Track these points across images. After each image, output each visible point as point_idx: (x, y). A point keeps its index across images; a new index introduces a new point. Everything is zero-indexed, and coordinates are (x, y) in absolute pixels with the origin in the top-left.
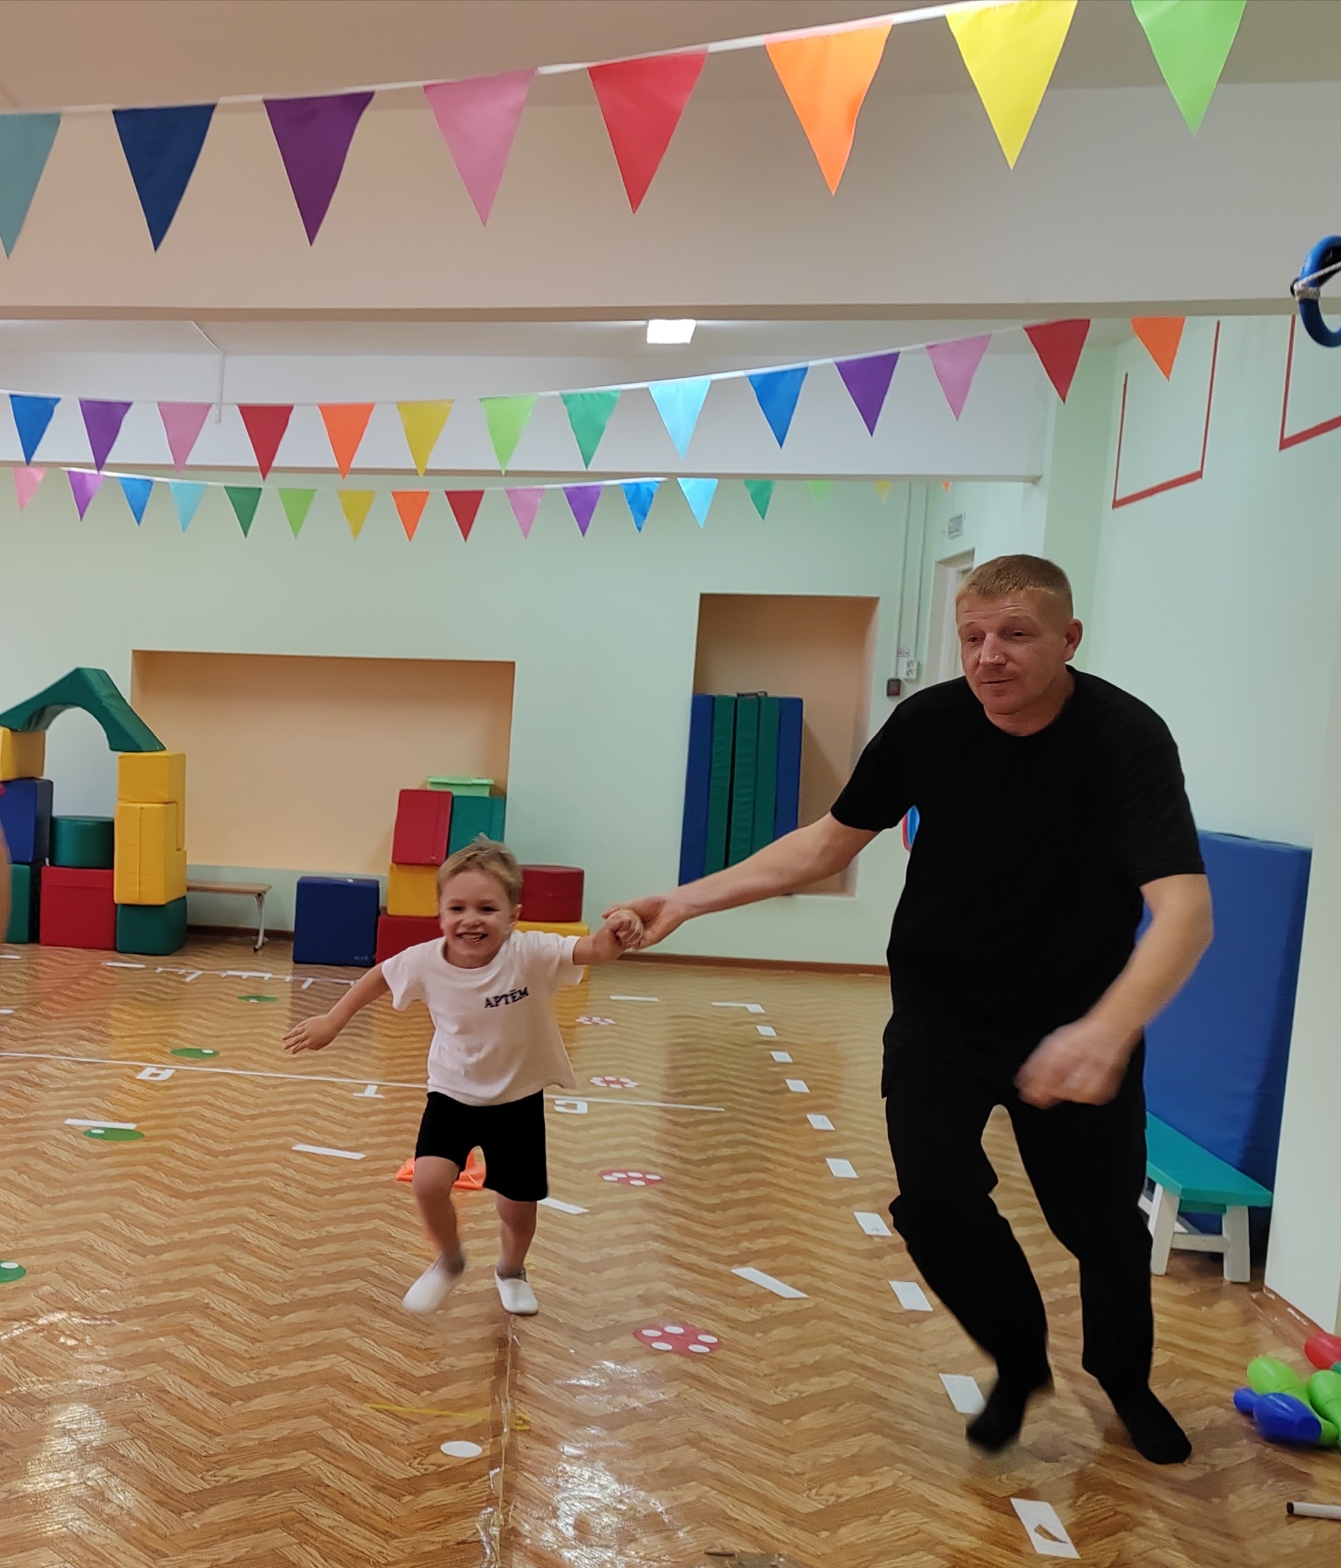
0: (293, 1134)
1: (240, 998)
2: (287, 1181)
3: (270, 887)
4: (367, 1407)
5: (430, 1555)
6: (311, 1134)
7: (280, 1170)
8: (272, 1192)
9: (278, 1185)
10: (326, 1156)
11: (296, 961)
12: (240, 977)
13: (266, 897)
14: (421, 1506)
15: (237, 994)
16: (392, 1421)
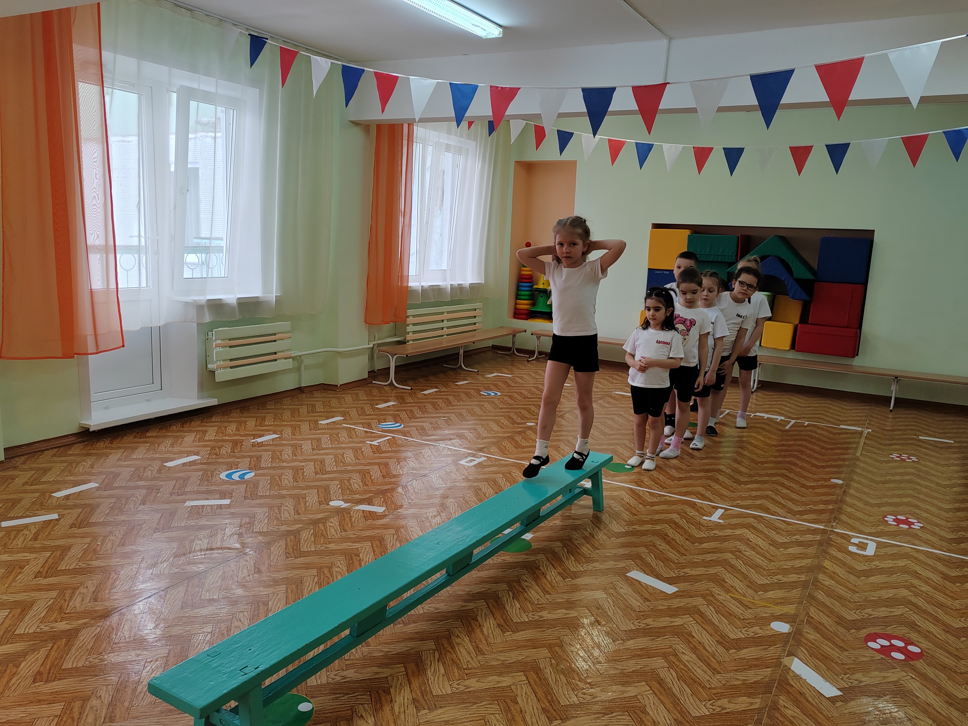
5: (735, 687)
14: (738, 657)
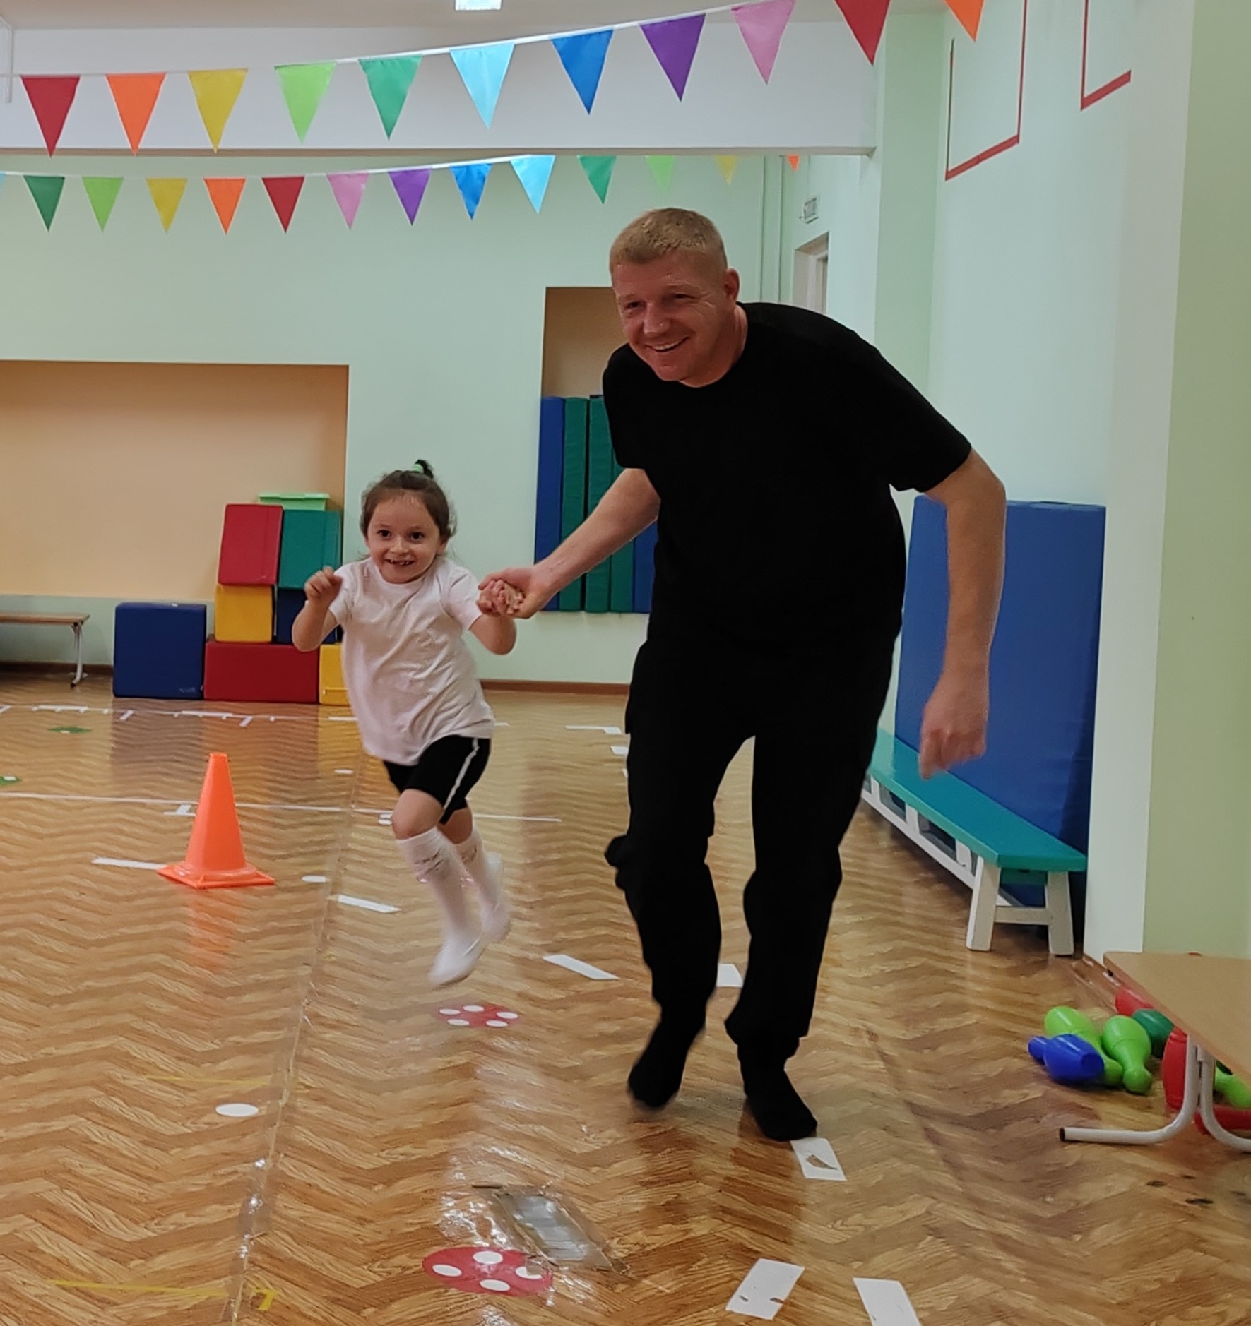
0: (93, 850)
1: (49, 730)
2: (82, 890)
3: (88, 617)
4: (144, 1078)
6: (115, 849)
7: (77, 881)
8: (66, 900)
9: (73, 894)
10: (128, 868)
11: (117, 695)
12: (53, 711)
13: (83, 627)
15: (47, 726)
16: (168, 1089)
